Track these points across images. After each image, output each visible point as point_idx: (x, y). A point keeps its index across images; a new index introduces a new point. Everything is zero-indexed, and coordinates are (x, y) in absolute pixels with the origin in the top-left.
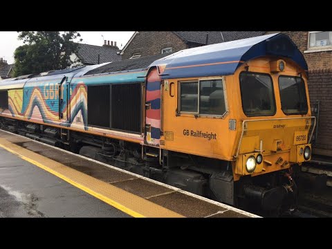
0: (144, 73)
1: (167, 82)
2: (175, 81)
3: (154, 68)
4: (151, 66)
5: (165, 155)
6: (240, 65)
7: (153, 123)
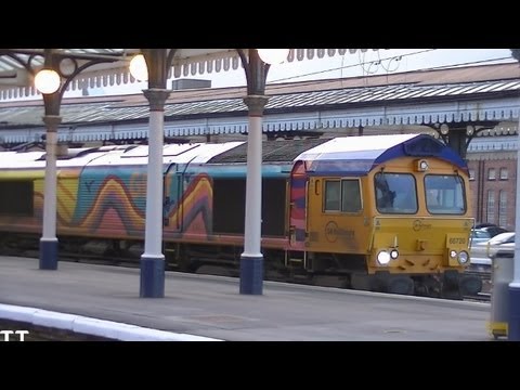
0: (290, 168)
1: (313, 179)
2: (320, 179)
3: (300, 162)
4: (297, 159)
5: (311, 257)
6: (374, 167)
7: (298, 223)
